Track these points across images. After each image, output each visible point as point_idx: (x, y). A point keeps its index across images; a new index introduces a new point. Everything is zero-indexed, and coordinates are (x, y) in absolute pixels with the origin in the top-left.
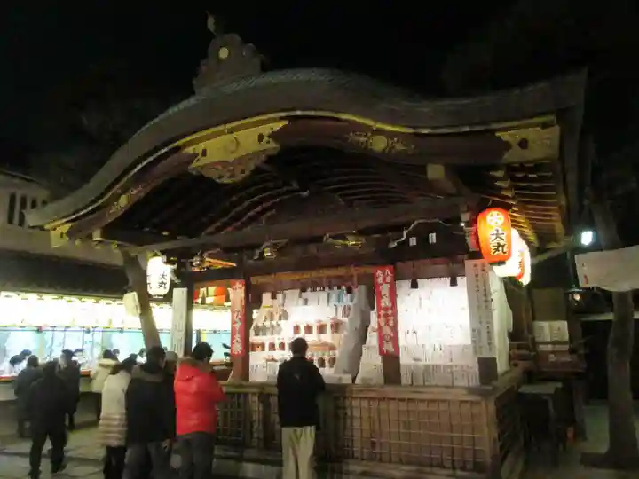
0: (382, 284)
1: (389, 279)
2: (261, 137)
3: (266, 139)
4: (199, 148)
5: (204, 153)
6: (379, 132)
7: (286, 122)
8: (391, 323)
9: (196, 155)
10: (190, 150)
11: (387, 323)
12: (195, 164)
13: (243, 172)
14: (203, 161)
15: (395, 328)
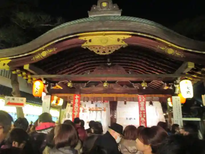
0: (141, 102)
1: (144, 100)
2: (119, 40)
3: (121, 41)
4: (88, 38)
5: (90, 41)
6: (171, 47)
7: (130, 36)
8: (144, 116)
9: (86, 41)
10: (83, 38)
11: (143, 116)
12: (85, 44)
13: (110, 51)
14: (89, 44)
15: (145, 119)
